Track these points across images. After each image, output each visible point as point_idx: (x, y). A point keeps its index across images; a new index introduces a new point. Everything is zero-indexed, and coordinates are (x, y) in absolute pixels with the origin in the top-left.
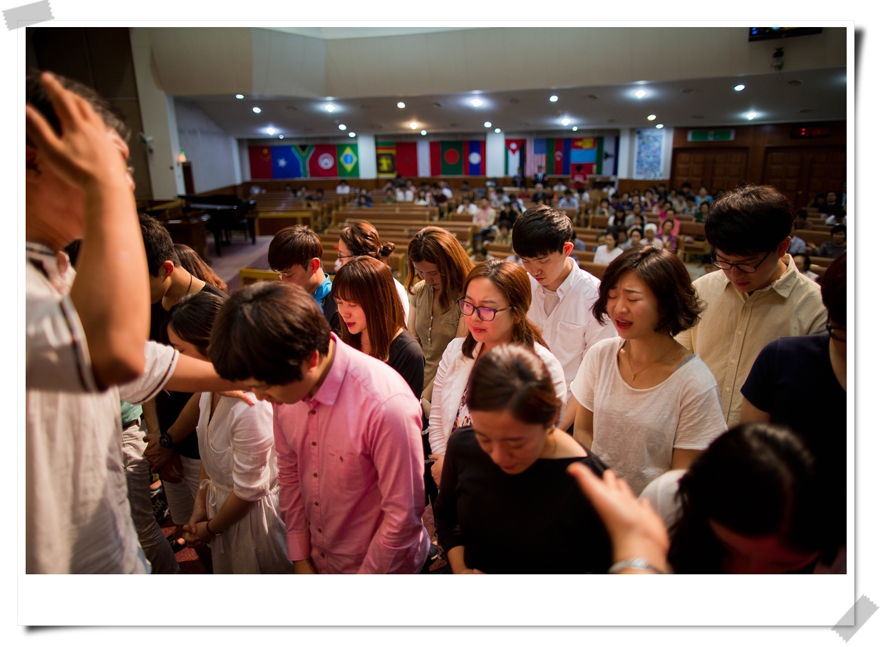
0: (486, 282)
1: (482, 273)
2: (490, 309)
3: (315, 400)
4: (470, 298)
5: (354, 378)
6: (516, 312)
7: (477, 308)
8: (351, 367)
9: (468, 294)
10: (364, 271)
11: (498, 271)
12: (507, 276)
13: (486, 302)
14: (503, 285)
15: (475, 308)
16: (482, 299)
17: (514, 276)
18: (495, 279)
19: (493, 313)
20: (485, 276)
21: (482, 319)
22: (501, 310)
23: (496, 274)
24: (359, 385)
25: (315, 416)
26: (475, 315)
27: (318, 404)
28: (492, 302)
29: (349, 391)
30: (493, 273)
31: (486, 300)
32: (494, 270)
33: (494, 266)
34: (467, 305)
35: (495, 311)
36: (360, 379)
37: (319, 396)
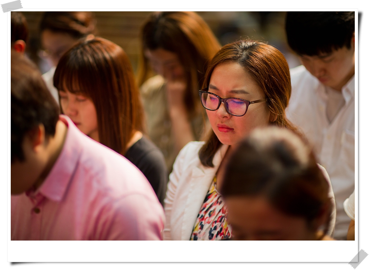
0: (236, 67)
1: (230, 56)
2: (242, 101)
3: (39, 194)
4: (215, 88)
5: (87, 171)
6: (273, 107)
7: (224, 100)
8: (84, 158)
9: (212, 83)
10: (96, 56)
11: (251, 54)
12: (263, 60)
13: (236, 92)
14: (257, 71)
15: (221, 100)
16: (230, 88)
17: (270, 61)
18: (246, 64)
19: (244, 106)
20: (235, 59)
21: (231, 115)
22: (255, 102)
23: (248, 57)
24: (91, 178)
25: (38, 216)
26: (222, 109)
27: (44, 200)
28: (243, 92)
29: (80, 185)
30: (244, 57)
31: (237, 89)
32: (245, 53)
33: (245, 49)
34: (211, 98)
35: (248, 103)
36: (93, 172)
37: (44, 189)
